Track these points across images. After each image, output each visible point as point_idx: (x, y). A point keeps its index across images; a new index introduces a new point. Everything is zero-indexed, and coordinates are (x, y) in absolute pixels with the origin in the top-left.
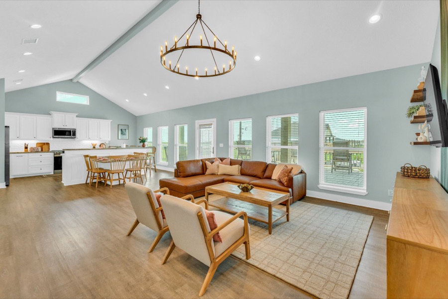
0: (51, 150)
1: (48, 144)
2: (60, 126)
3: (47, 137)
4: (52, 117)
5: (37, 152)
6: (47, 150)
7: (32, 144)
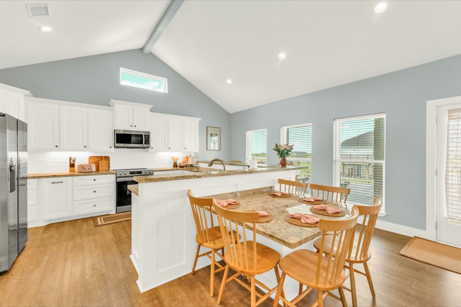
0: (111, 168)
1: (107, 158)
2: (124, 127)
3: (105, 145)
4: (113, 110)
5: (90, 173)
6: (105, 168)
7: (82, 158)
